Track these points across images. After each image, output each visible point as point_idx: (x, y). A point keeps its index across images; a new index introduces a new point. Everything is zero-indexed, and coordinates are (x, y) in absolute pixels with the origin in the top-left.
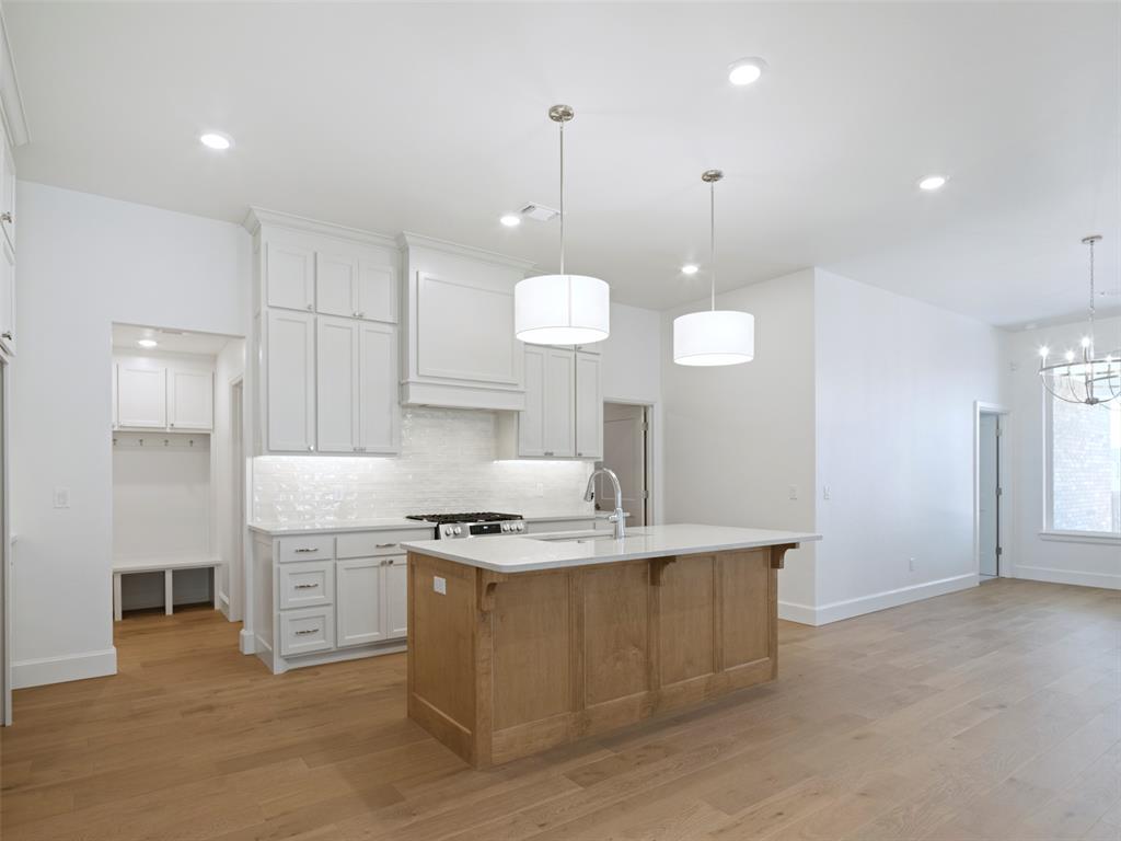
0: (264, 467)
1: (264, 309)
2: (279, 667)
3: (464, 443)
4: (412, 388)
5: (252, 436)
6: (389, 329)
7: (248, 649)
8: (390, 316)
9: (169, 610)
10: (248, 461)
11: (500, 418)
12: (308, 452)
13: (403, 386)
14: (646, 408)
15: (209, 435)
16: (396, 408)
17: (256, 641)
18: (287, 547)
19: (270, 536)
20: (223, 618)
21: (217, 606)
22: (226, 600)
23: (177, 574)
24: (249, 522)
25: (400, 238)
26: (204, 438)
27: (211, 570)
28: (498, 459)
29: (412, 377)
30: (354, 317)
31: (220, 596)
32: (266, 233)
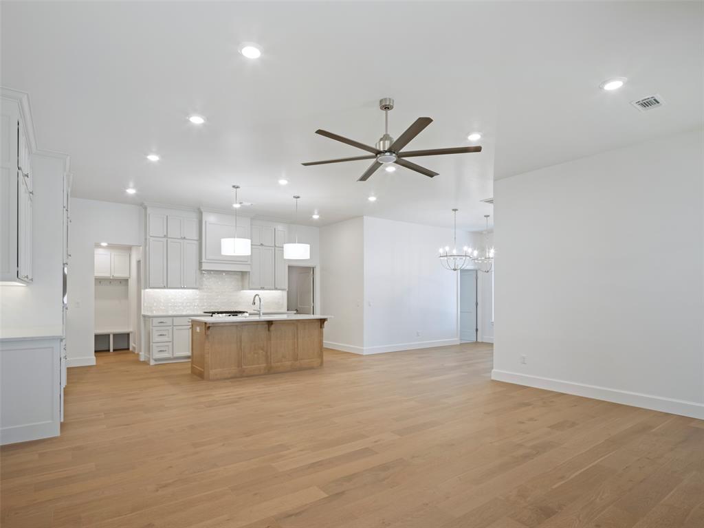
0: (148, 293)
1: (148, 237)
2: (152, 363)
3: (228, 284)
4: (203, 264)
5: (144, 281)
6: (195, 242)
7: (142, 359)
8: (196, 237)
9: (111, 350)
10: (143, 291)
11: (243, 274)
12: (164, 288)
13: (200, 263)
14: (313, 268)
15: (128, 280)
16: (198, 271)
17: (145, 356)
18: (156, 321)
19: (149, 317)
20: (133, 353)
21: (131, 349)
22: (134, 345)
23: (115, 335)
24: (143, 313)
25: (199, 209)
26: (126, 281)
27: (128, 334)
28: (243, 289)
29: (204, 260)
30: (182, 238)
31: (132, 344)
32: (149, 210)
